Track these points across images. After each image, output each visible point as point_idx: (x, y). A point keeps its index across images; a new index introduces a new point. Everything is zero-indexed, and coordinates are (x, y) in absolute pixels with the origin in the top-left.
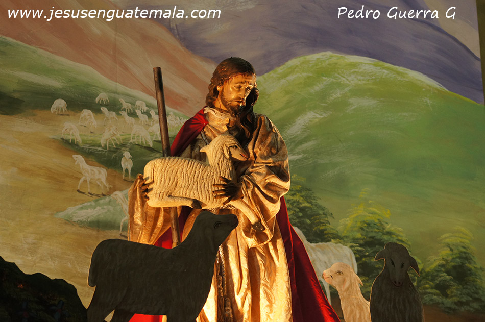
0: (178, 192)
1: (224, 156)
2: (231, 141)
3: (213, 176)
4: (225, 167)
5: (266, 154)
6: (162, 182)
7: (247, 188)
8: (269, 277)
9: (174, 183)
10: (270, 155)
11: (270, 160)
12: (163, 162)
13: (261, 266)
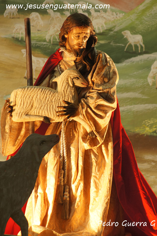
0: (33, 111)
1: (69, 85)
2: (74, 74)
3: (59, 99)
4: (69, 93)
5: (99, 83)
6: (22, 105)
7: (83, 108)
8: (99, 171)
9: (30, 106)
10: (103, 83)
11: (101, 88)
12: (23, 90)
13: (93, 163)
